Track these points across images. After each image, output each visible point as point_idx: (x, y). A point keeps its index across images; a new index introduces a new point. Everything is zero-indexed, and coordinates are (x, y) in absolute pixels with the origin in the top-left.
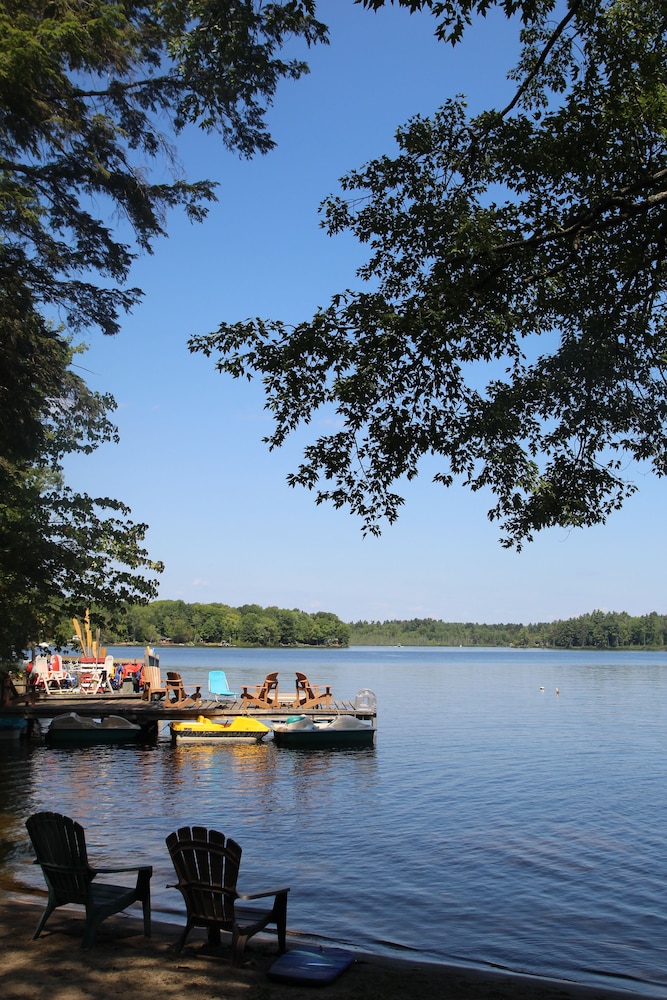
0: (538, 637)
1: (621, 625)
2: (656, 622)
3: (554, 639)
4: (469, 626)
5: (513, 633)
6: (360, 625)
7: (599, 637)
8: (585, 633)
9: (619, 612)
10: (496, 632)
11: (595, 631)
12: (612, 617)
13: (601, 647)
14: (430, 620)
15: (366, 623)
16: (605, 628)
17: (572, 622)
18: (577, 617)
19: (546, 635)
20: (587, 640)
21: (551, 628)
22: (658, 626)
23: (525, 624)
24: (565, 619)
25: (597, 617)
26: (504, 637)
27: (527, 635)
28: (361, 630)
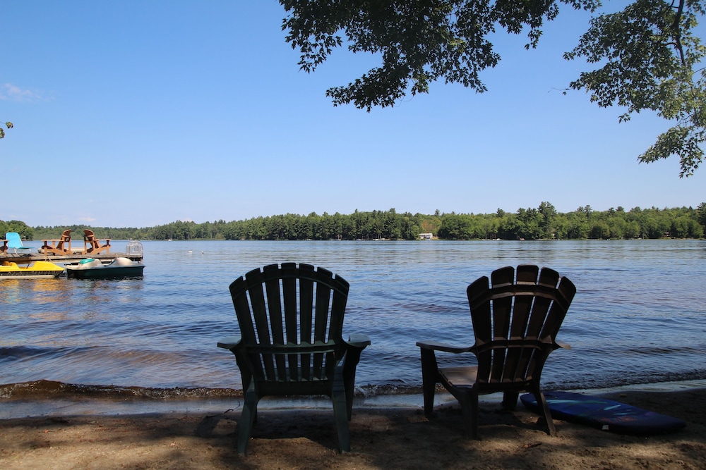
0: (146, 235)
1: (191, 228)
2: (209, 227)
3: (155, 235)
4: (107, 229)
5: (132, 233)
6: (38, 228)
7: (179, 234)
8: (172, 232)
9: (190, 221)
10: (122, 233)
11: (177, 231)
12: (186, 224)
13: (180, 239)
14: (83, 225)
15: (42, 227)
16: (183, 230)
17: (165, 226)
18: (168, 224)
19: (151, 233)
20: (173, 235)
21: (154, 230)
22: (210, 229)
23: (139, 228)
24: (162, 225)
25: (179, 224)
26: (127, 235)
27: (141, 234)
28: (40, 231)
